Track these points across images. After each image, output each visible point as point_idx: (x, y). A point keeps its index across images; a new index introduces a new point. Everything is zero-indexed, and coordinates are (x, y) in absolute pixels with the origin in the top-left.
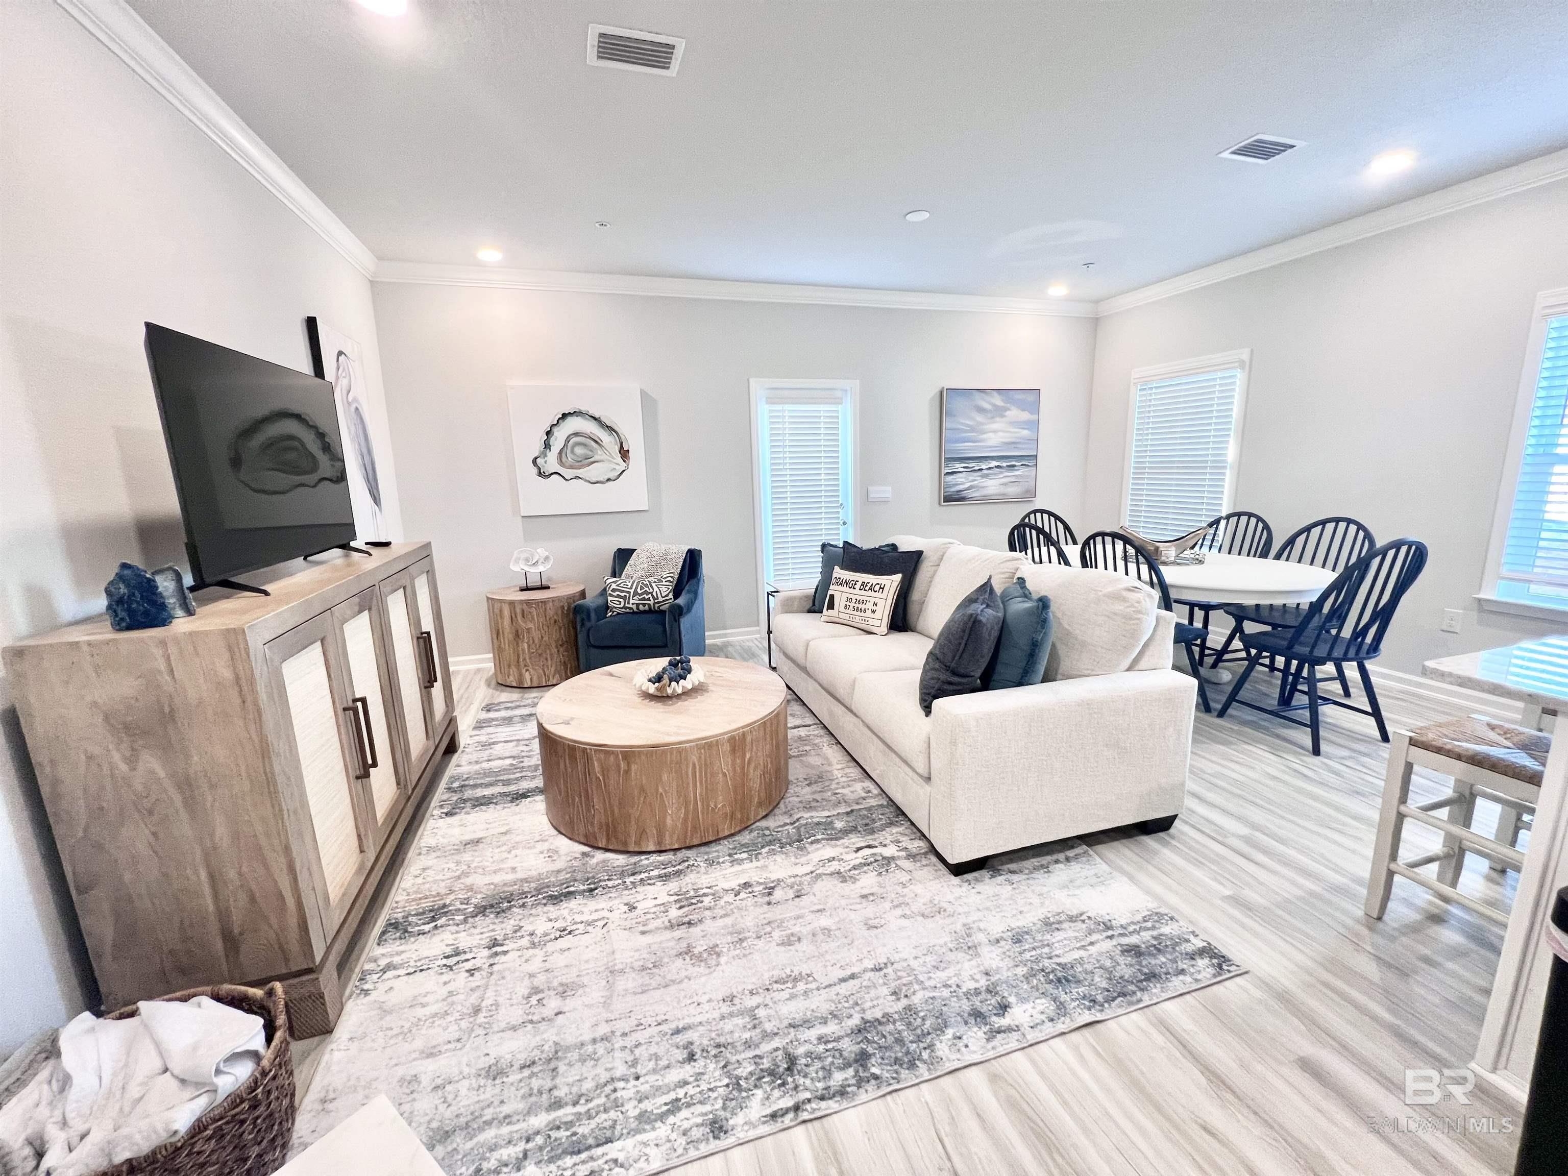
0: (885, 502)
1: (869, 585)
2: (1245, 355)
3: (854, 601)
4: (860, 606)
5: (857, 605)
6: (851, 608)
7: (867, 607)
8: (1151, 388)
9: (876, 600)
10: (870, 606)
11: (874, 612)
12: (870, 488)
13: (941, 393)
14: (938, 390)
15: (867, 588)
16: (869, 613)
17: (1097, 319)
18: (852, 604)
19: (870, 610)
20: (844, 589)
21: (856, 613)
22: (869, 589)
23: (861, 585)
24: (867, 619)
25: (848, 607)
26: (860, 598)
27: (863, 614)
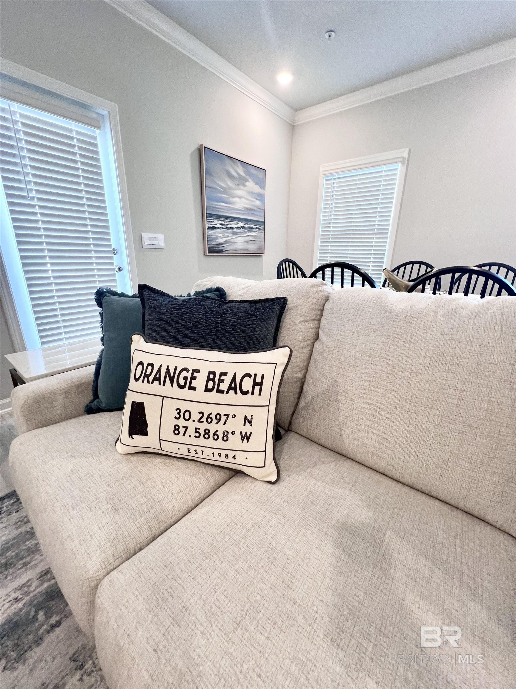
0: (158, 249)
1: (228, 380)
3: (196, 416)
4: (213, 427)
5: (203, 426)
6: (191, 431)
7: (229, 427)
8: (334, 179)
9: (248, 412)
10: (235, 425)
11: (246, 437)
12: (143, 235)
13: (200, 150)
15: (224, 386)
16: (235, 441)
17: (293, 126)
19: (238, 435)
20: (169, 389)
21: (201, 441)
22: (230, 388)
23: (209, 379)
24: (231, 454)
25: (182, 430)
26: (207, 410)
27: (220, 443)
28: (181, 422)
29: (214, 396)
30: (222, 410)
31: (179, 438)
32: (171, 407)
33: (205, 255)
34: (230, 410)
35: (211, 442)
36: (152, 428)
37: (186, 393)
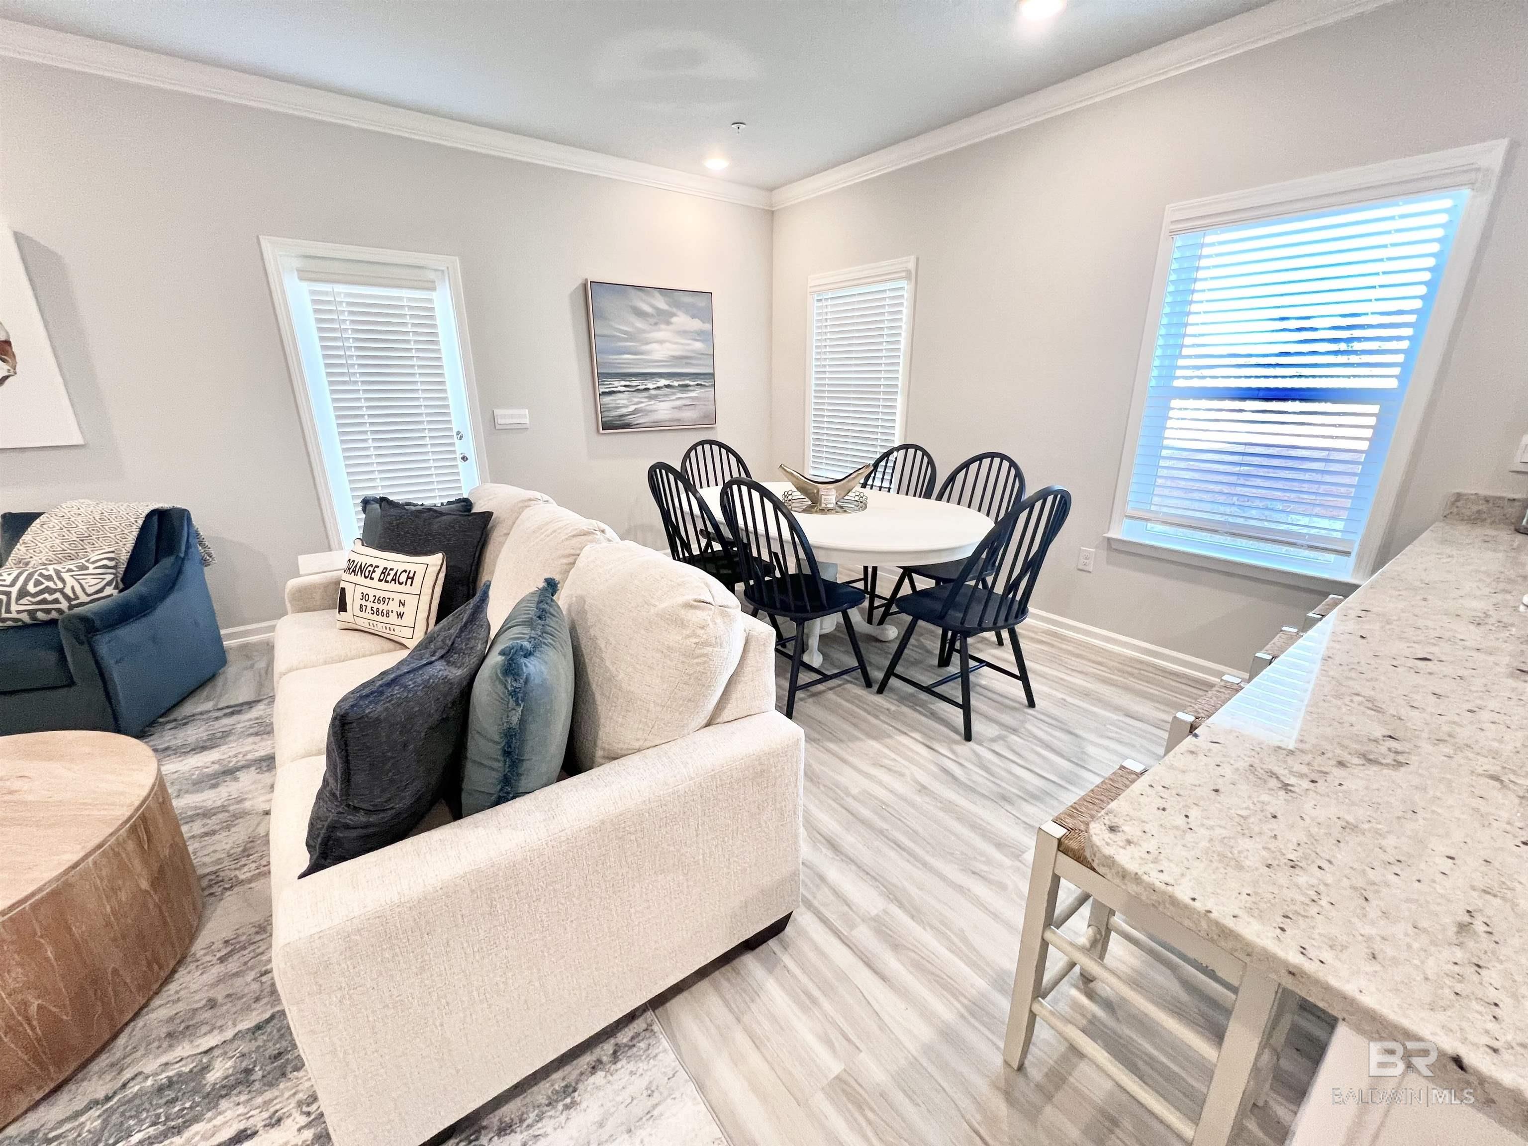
0: (520, 429)
1: (392, 573)
2: (911, 266)
4: (381, 607)
5: (376, 606)
6: (369, 609)
7: (390, 608)
8: (827, 299)
9: (403, 597)
11: (400, 615)
12: (497, 412)
13: (585, 286)
14: (580, 281)
15: (389, 578)
16: (393, 618)
17: (773, 212)
18: (370, 605)
19: (395, 613)
21: (375, 617)
22: (393, 580)
23: (383, 573)
24: (392, 627)
25: (364, 608)
26: (380, 594)
27: (384, 619)
28: (364, 603)
30: (387, 595)
31: (362, 614)
32: (359, 592)
33: (597, 433)
34: (392, 596)
36: (349, 607)
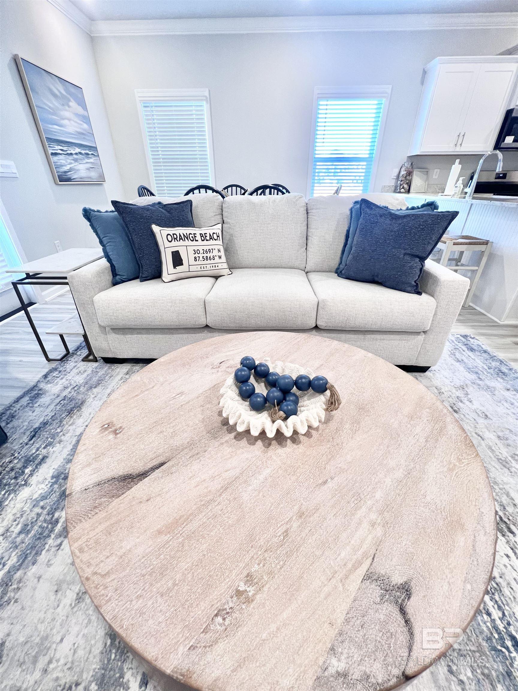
0: (14, 177)
1: (208, 235)
2: (207, 94)
3: (202, 252)
4: (208, 255)
5: (205, 255)
6: (201, 258)
8: (152, 106)
9: (218, 247)
10: (215, 253)
11: (220, 257)
13: (14, 59)
14: (11, 55)
15: (208, 238)
16: (217, 259)
17: (94, 37)
18: (201, 256)
19: (217, 256)
20: (187, 243)
21: (206, 262)
22: (210, 239)
23: (201, 237)
24: (216, 265)
25: (197, 259)
26: (205, 248)
27: (212, 261)
28: (197, 255)
29: (205, 242)
30: (210, 247)
31: (197, 263)
32: (191, 250)
33: (56, 184)
34: (213, 247)
35: (209, 262)
36: (185, 261)
37: (194, 243)
